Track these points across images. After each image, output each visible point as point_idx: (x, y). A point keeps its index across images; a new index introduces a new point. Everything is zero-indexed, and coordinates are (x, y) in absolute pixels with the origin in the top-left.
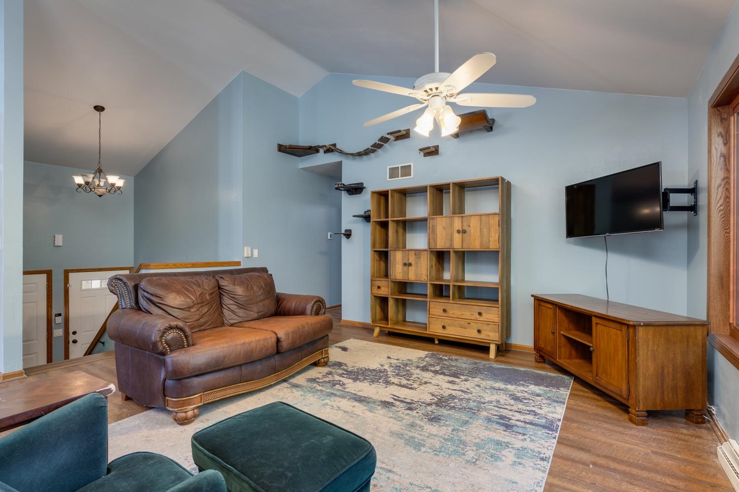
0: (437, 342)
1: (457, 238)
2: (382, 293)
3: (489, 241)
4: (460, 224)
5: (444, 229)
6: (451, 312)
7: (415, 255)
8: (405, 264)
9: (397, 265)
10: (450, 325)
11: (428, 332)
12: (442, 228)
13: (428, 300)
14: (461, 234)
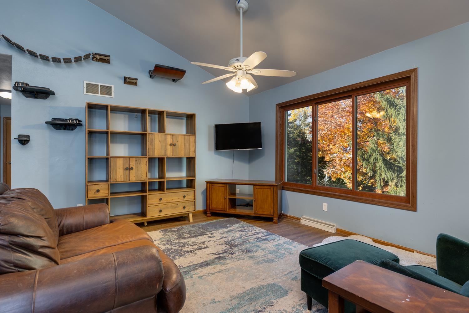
0: (146, 224)
1: (170, 149)
2: (100, 195)
3: (190, 152)
4: (172, 140)
5: (160, 142)
6: (164, 200)
7: (136, 161)
8: (126, 169)
9: (118, 169)
10: (164, 208)
11: (147, 218)
12: (159, 141)
13: (147, 194)
14: (172, 146)
